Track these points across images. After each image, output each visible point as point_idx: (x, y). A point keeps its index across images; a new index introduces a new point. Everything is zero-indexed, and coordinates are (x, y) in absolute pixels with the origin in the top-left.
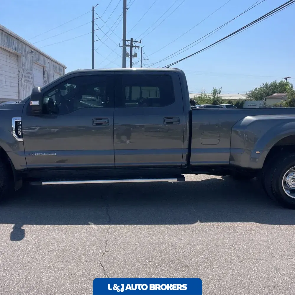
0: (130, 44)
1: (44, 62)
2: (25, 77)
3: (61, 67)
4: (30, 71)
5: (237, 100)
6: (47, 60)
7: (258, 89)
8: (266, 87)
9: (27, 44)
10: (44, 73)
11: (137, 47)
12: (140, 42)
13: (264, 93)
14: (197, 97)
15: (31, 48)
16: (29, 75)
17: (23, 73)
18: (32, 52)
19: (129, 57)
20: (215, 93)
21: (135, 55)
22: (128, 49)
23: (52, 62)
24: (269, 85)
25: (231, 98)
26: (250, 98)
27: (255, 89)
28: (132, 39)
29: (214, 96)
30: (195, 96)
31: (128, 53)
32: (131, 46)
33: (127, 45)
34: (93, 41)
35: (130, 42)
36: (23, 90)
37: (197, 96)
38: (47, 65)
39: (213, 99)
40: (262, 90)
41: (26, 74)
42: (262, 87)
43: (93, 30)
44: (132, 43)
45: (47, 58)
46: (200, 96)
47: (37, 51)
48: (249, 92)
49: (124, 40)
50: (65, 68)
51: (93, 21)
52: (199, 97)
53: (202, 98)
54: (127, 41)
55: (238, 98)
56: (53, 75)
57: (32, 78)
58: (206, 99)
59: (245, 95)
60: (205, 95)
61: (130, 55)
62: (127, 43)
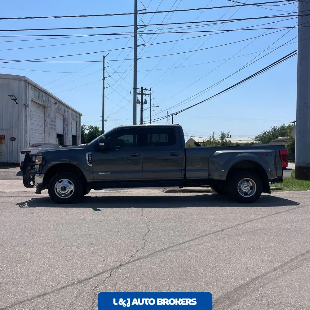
0: (140, 92)
1: (65, 112)
2: (50, 124)
3: (77, 115)
4: (53, 120)
5: (244, 144)
6: (67, 109)
7: (267, 133)
8: (274, 131)
9: (52, 97)
10: (64, 121)
11: (147, 94)
12: (150, 90)
13: (273, 136)
14: (206, 141)
15: (55, 99)
16: (53, 123)
17: (48, 121)
18: (56, 103)
19: (139, 104)
20: (223, 136)
21: (146, 102)
22: (139, 97)
23: (71, 111)
24: (277, 128)
25: (239, 142)
26: (259, 142)
27: (264, 133)
28: (142, 88)
29: (222, 140)
30: (204, 140)
31: (138, 100)
32: (142, 94)
33: (138, 93)
34: (104, 88)
35: (140, 90)
36: (48, 137)
37: (206, 139)
38: (66, 114)
39: (222, 143)
40: (271, 134)
41: (50, 123)
42: (271, 130)
43: (104, 78)
44: (142, 92)
45: (67, 107)
46: (209, 139)
47: (59, 102)
48: (258, 136)
49: (135, 88)
50: (81, 116)
51: (104, 69)
52: (208, 141)
53: (210, 142)
54: (138, 89)
55: (246, 142)
56: (71, 122)
57: (55, 126)
58: (215, 143)
59: (254, 139)
60: (214, 139)
61: (140, 102)
62: (138, 91)
